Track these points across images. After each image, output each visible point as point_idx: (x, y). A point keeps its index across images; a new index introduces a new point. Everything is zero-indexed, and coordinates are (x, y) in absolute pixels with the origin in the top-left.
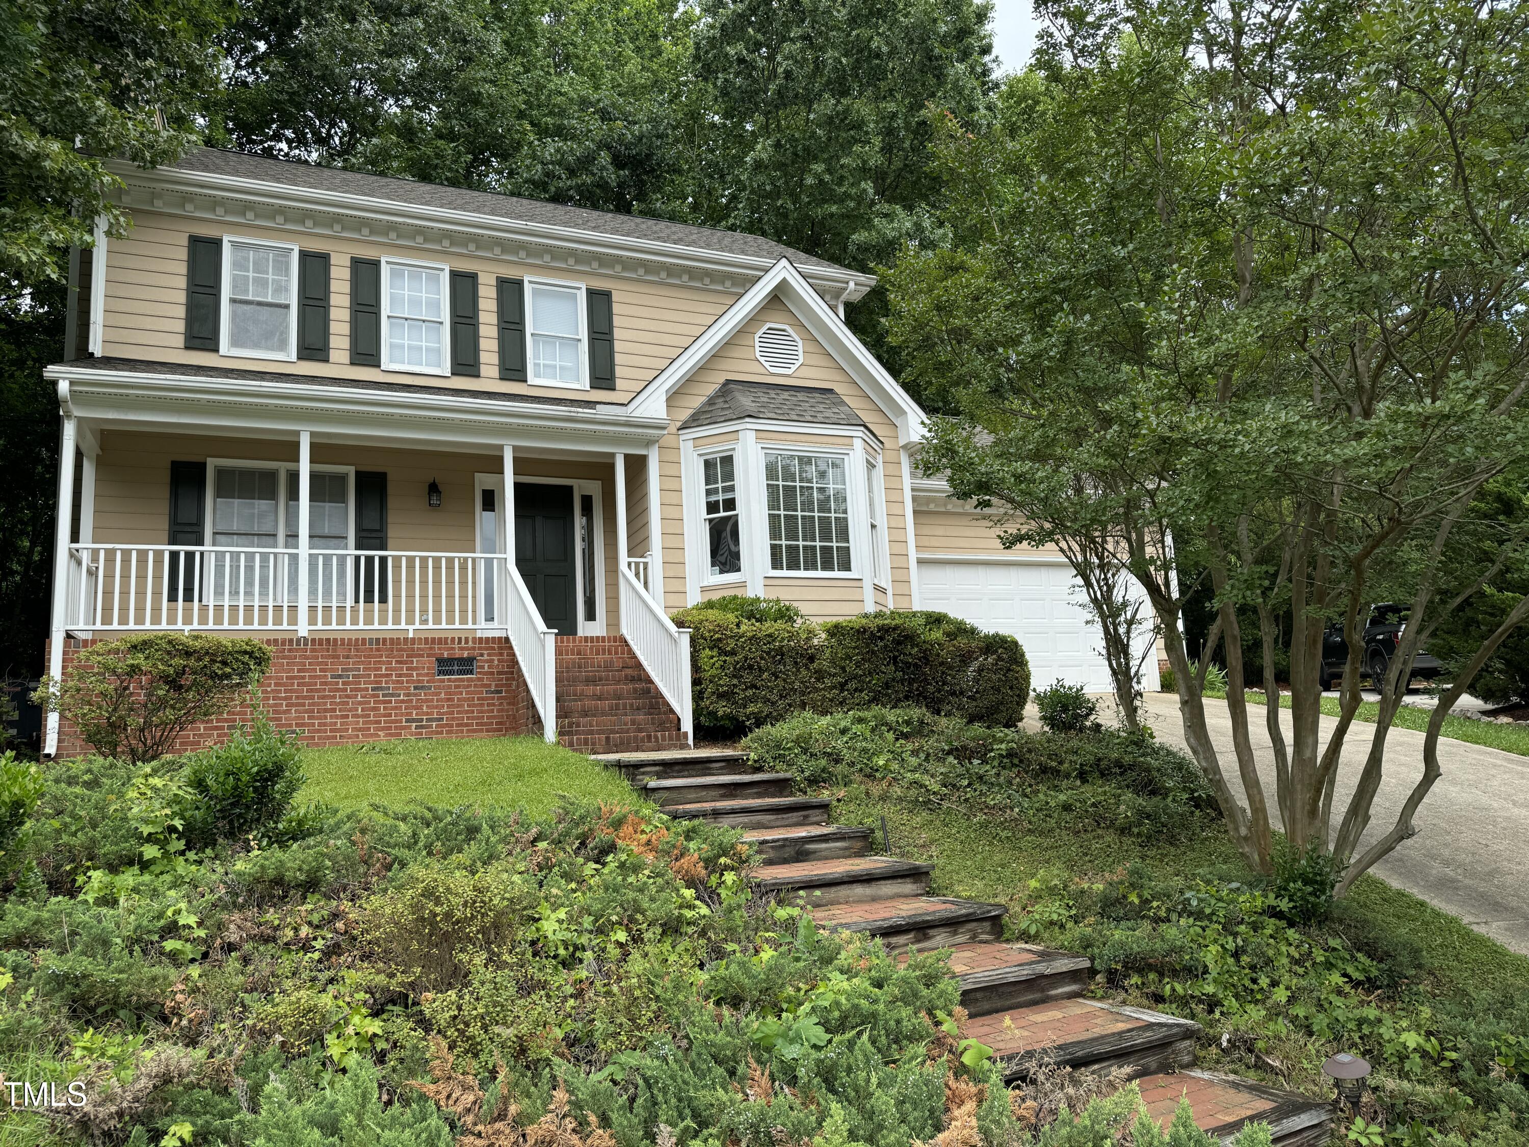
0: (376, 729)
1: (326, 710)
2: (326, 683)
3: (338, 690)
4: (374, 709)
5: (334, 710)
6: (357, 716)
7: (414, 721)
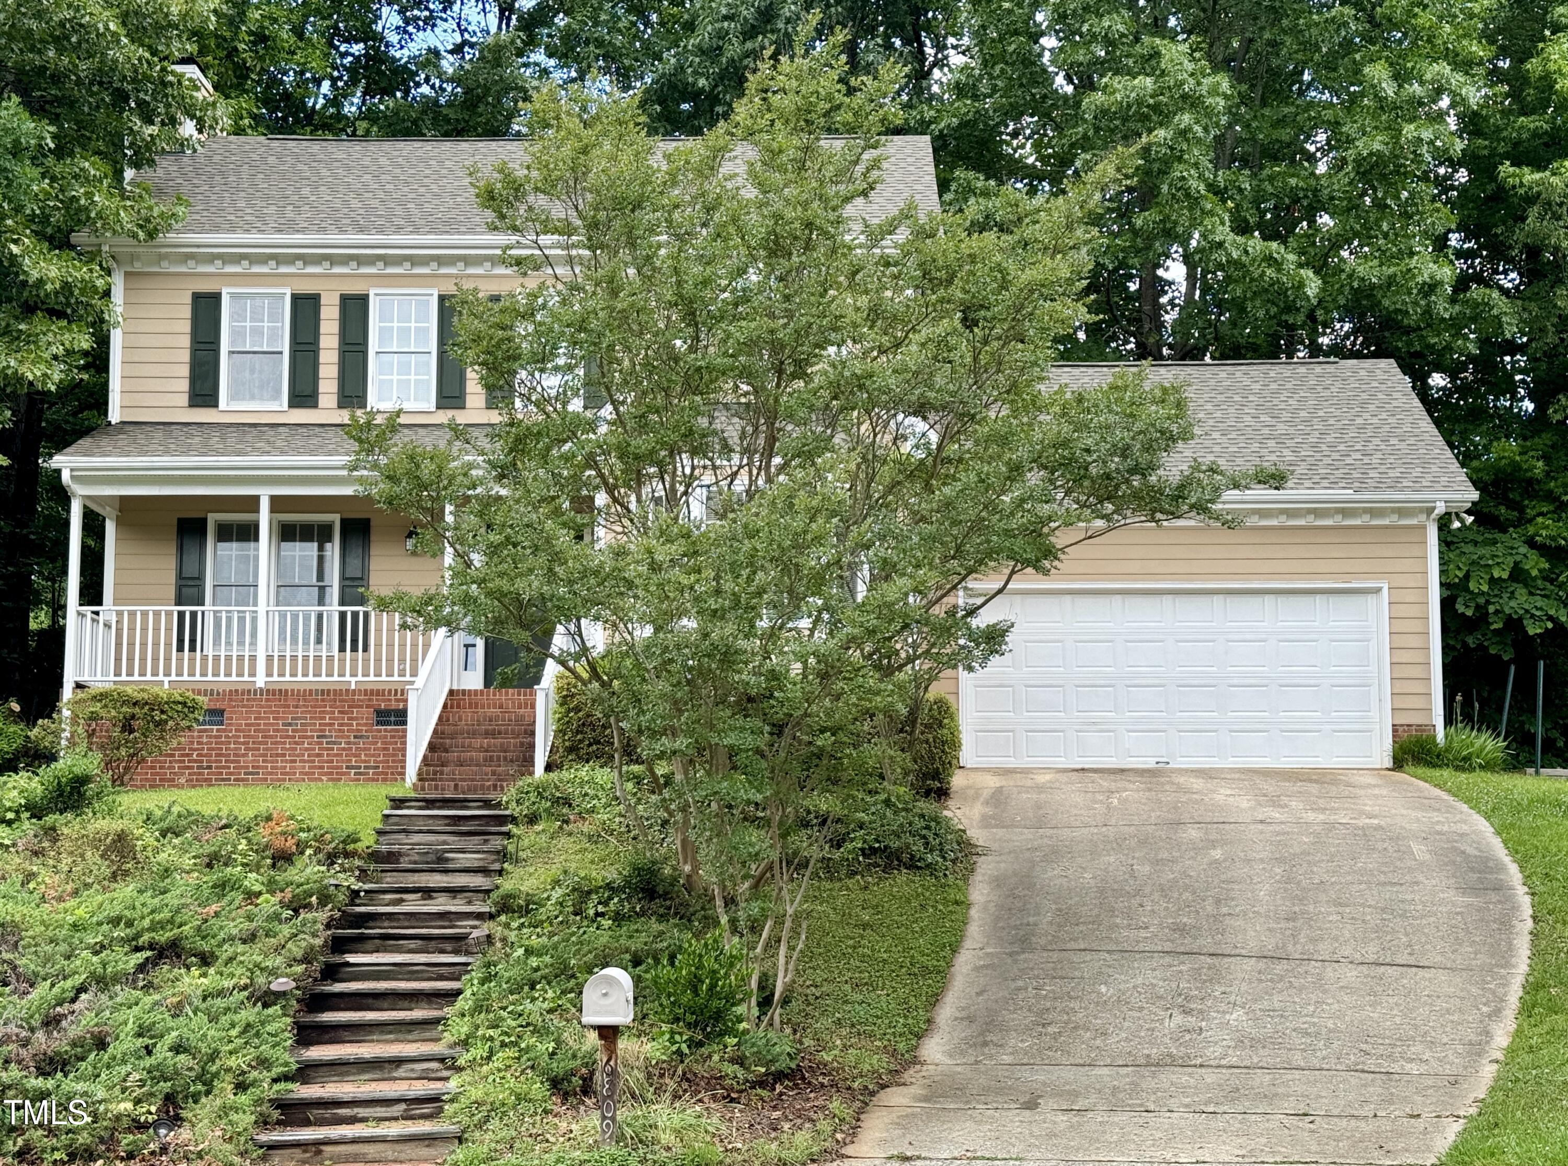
0: (320, 774)
1: (277, 755)
2: (278, 731)
3: (288, 737)
4: (318, 755)
5: (284, 755)
6: (304, 761)
7: (353, 767)
